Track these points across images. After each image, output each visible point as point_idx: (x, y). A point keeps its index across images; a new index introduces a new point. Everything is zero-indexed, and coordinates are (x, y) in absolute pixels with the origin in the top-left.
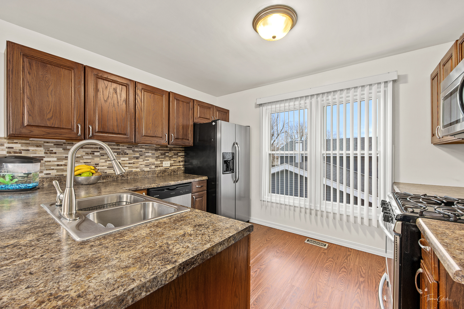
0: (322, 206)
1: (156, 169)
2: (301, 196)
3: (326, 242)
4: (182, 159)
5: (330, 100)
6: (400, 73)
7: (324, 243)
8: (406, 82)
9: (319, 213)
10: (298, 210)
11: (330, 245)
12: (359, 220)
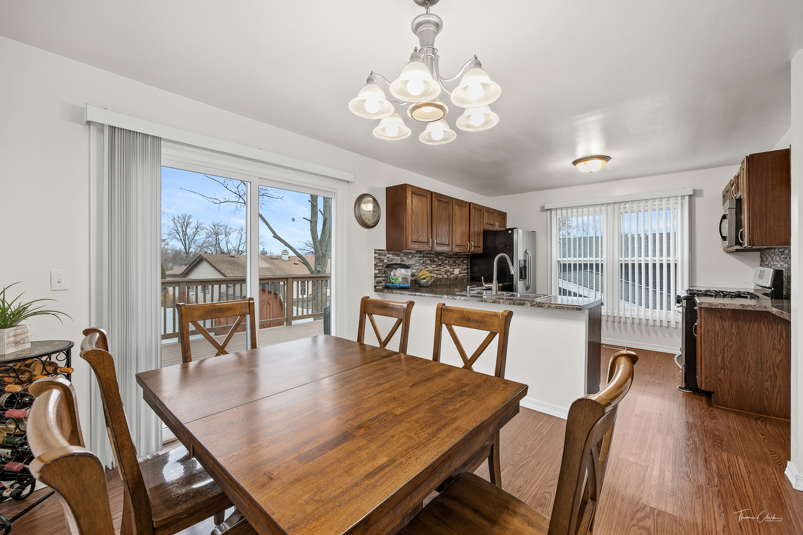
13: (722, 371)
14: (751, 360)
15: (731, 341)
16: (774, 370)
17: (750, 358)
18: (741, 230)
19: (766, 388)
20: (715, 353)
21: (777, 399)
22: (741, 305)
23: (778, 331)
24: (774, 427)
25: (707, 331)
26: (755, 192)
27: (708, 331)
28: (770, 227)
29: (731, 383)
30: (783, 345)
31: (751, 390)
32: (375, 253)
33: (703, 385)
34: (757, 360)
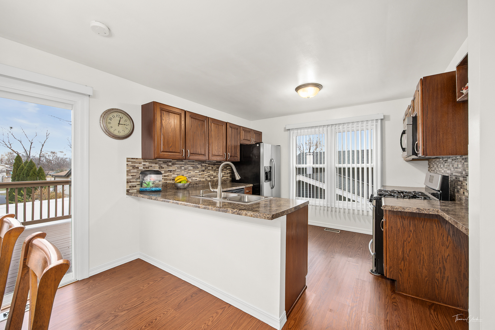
0: (335, 204)
1: (214, 179)
2: (321, 198)
3: (339, 230)
4: (229, 171)
5: (341, 129)
6: (385, 114)
7: (338, 230)
8: (389, 120)
9: (334, 209)
10: (318, 208)
11: (341, 231)
12: (361, 212)
13: (403, 263)
14: (425, 254)
15: (409, 237)
16: (443, 263)
17: (424, 252)
18: (417, 142)
19: (436, 279)
20: (397, 247)
21: (445, 289)
22: (417, 209)
23: (446, 229)
24: (445, 318)
25: (390, 228)
26: (428, 109)
27: (392, 228)
28: (440, 139)
29: (409, 273)
30: (450, 241)
31: (425, 279)
32: (127, 161)
33: (388, 274)
34: (430, 254)
